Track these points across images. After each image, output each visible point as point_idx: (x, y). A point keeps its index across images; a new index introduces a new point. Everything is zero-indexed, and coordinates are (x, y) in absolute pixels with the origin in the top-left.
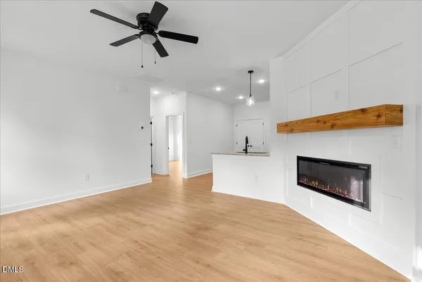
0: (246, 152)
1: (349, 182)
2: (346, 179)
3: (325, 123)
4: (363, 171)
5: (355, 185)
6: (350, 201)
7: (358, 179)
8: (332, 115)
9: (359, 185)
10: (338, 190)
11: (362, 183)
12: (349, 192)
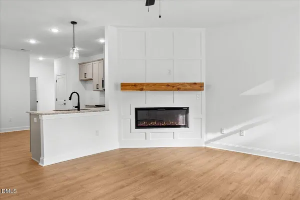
0: (79, 109)
1: (178, 117)
2: (176, 116)
3: (173, 87)
4: (185, 111)
5: (181, 118)
6: (179, 126)
7: (183, 114)
8: (178, 83)
9: (183, 117)
10: (171, 123)
11: (185, 116)
12: (178, 122)
